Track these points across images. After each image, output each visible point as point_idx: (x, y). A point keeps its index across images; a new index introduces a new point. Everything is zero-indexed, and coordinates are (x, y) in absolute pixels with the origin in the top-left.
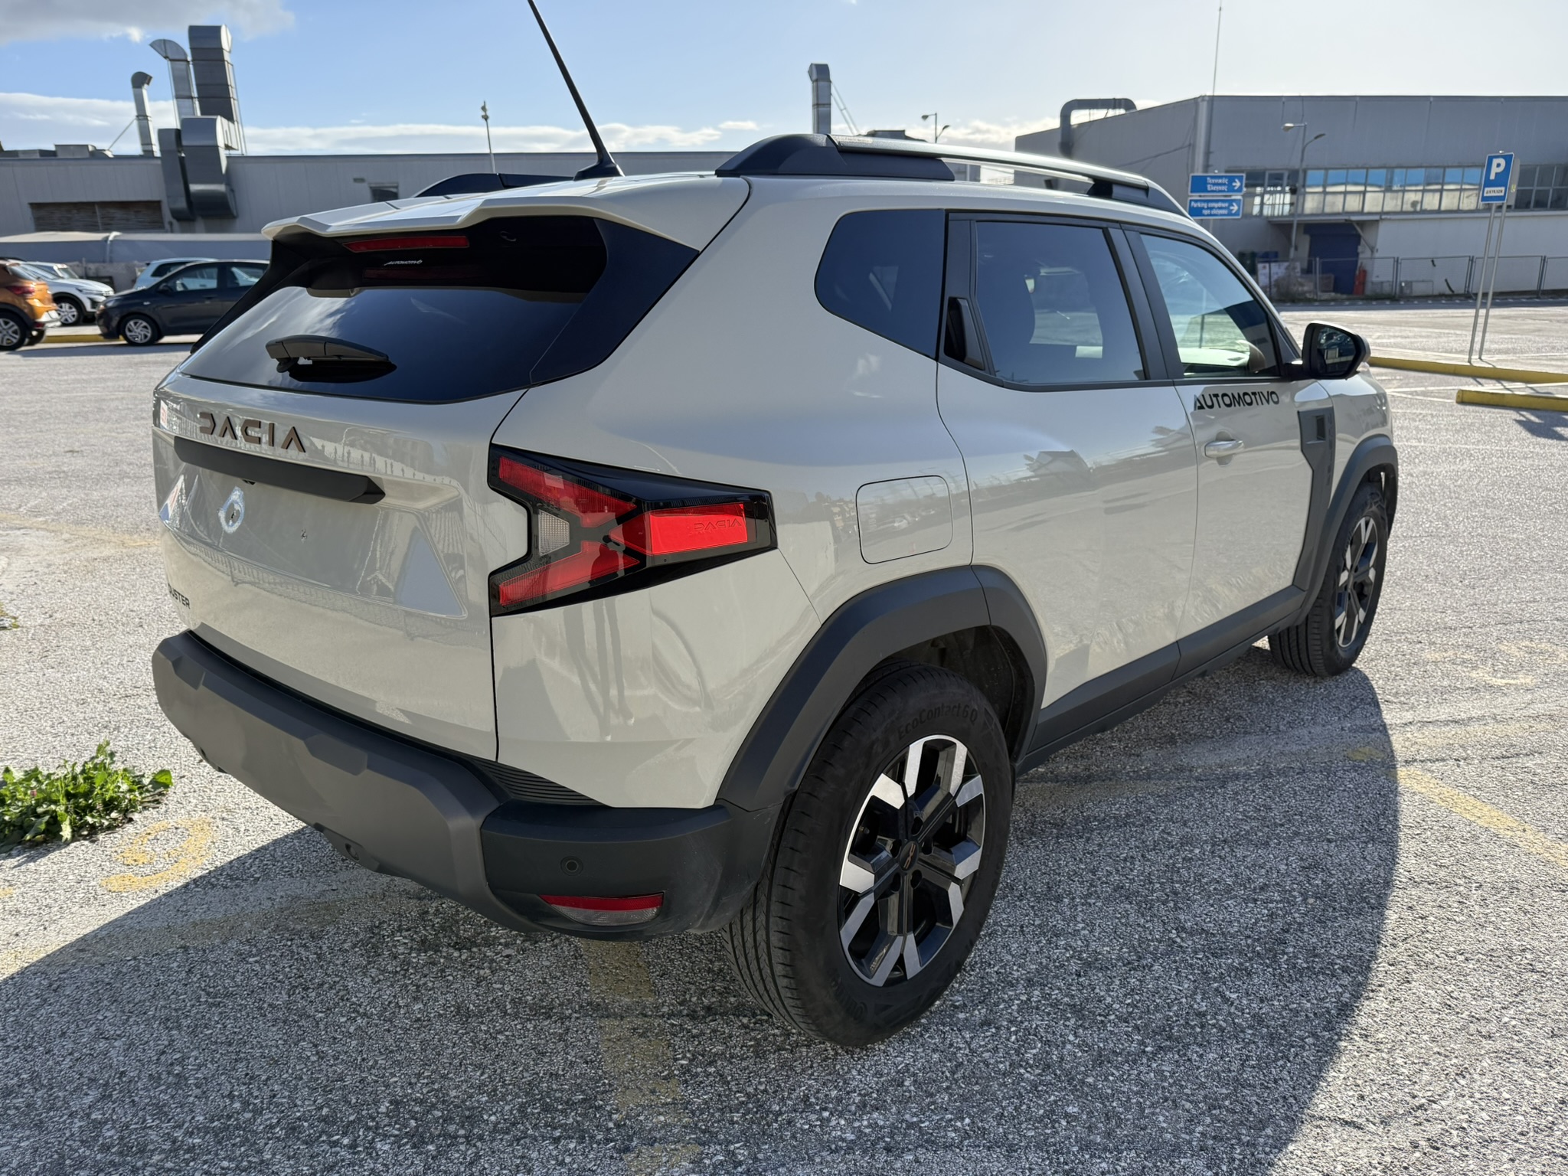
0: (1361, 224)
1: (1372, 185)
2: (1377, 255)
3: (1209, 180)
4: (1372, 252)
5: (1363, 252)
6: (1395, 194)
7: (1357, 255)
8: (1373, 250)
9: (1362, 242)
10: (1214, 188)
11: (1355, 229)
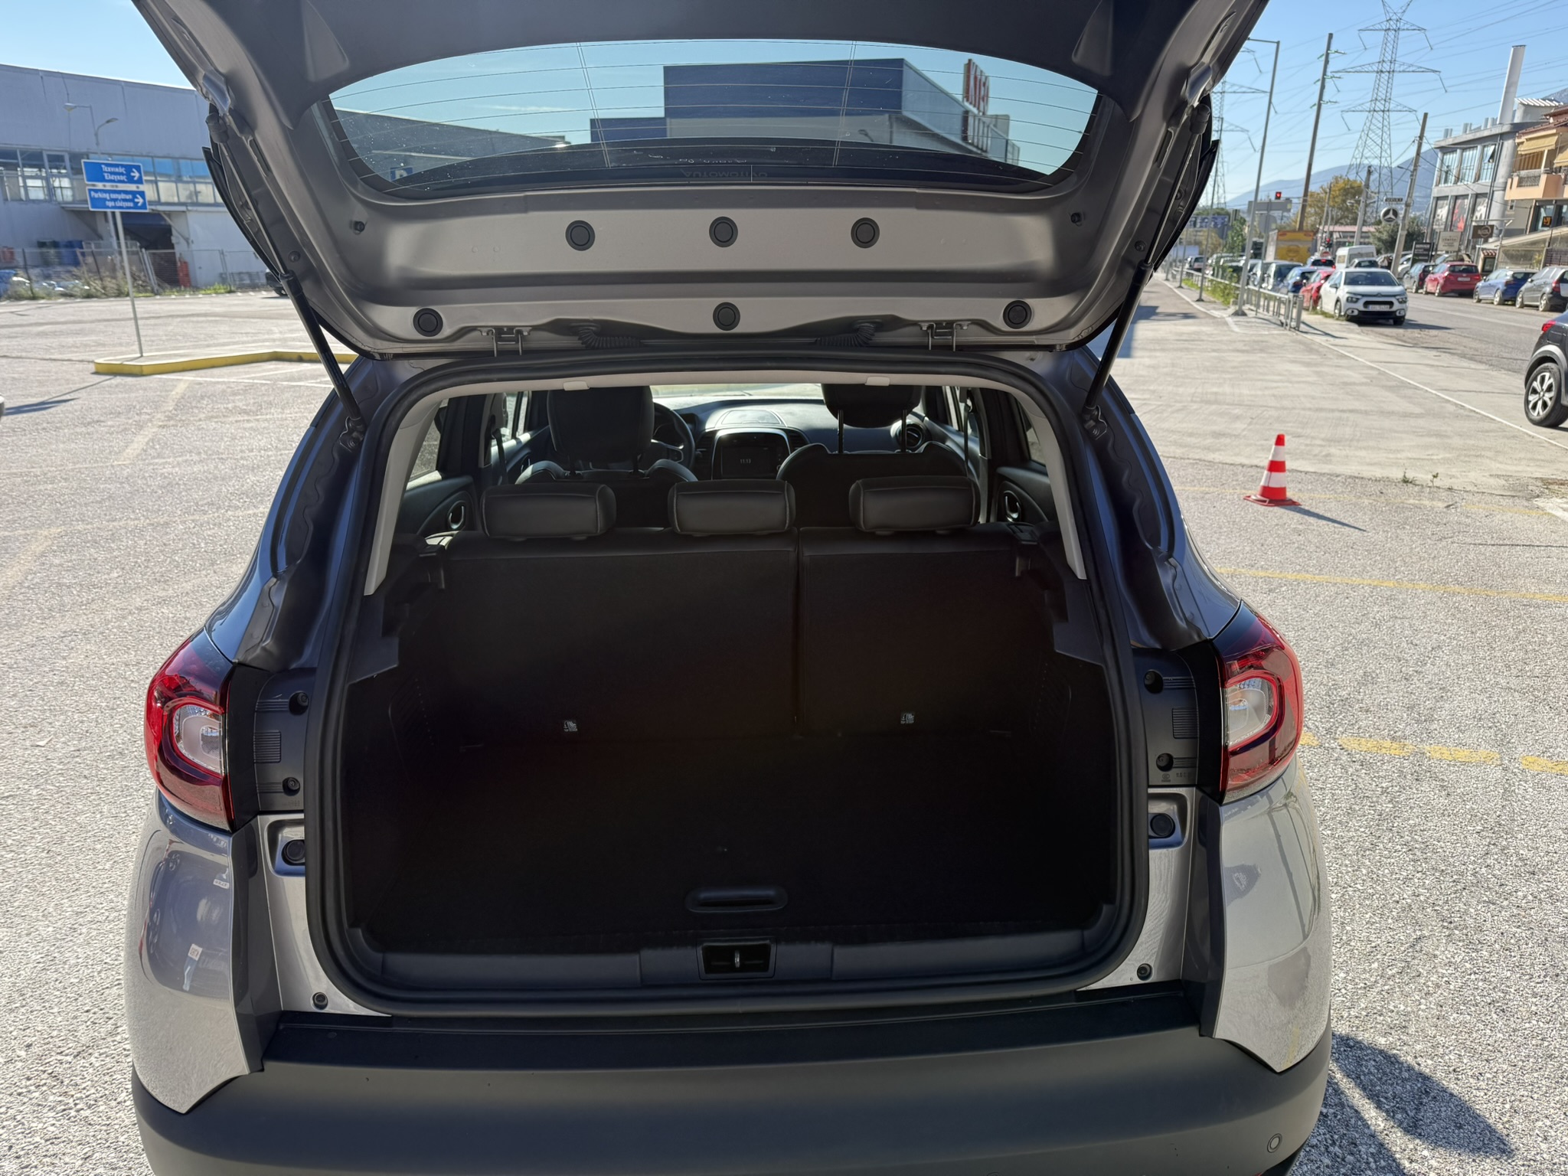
0: (169, 214)
1: (161, 175)
2: (193, 247)
3: (105, 169)
4: (188, 243)
5: (178, 243)
6: (186, 186)
7: (172, 246)
8: (187, 240)
9: (174, 232)
10: (112, 177)
11: (165, 220)
